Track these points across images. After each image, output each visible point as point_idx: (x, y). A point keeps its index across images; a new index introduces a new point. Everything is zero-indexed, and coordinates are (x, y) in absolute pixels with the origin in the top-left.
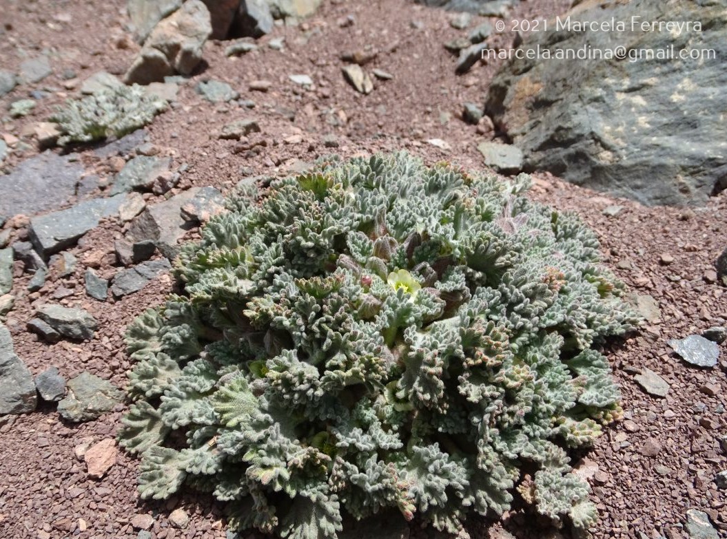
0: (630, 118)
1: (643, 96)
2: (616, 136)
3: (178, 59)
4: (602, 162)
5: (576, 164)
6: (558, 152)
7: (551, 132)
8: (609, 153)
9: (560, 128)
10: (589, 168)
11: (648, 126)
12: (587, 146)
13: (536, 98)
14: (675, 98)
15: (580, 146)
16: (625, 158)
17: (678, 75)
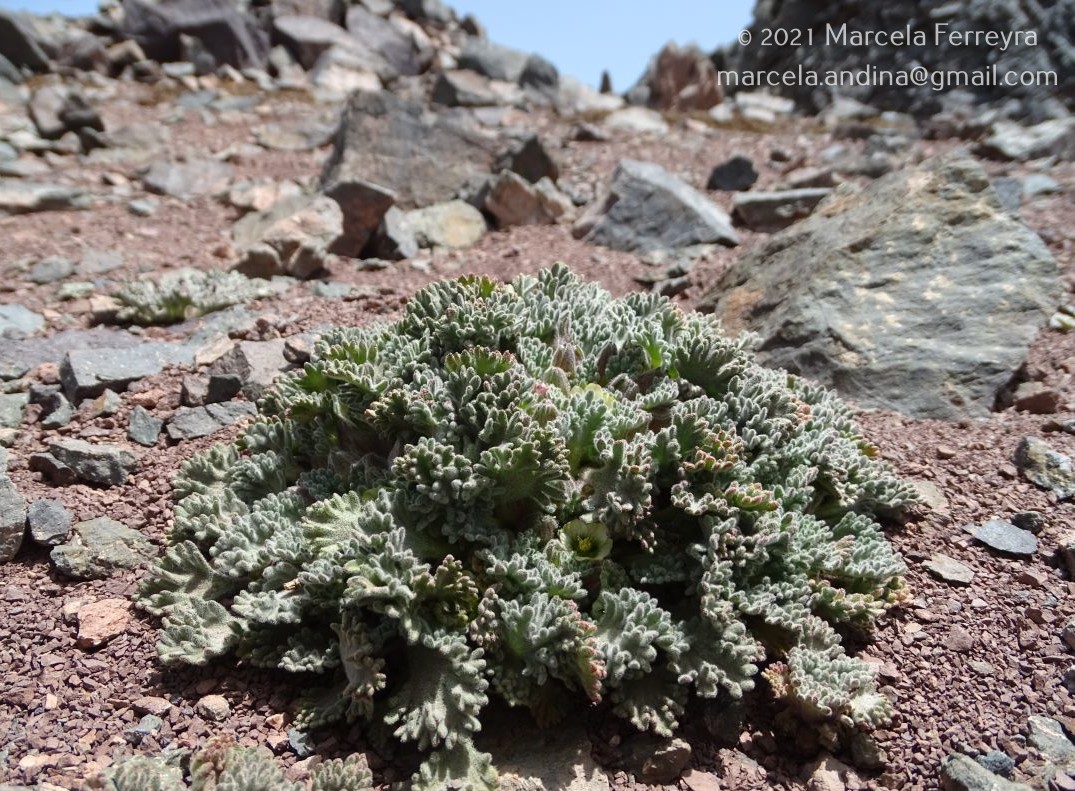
0: (875, 317)
1: (889, 292)
2: (861, 335)
3: (294, 258)
4: (846, 365)
5: (812, 369)
6: (787, 352)
7: (777, 328)
8: (853, 354)
9: (788, 323)
10: (829, 373)
11: (899, 326)
12: (824, 345)
13: (755, 307)
14: (929, 295)
15: (815, 345)
16: (874, 361)
17: (928, 272)
